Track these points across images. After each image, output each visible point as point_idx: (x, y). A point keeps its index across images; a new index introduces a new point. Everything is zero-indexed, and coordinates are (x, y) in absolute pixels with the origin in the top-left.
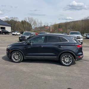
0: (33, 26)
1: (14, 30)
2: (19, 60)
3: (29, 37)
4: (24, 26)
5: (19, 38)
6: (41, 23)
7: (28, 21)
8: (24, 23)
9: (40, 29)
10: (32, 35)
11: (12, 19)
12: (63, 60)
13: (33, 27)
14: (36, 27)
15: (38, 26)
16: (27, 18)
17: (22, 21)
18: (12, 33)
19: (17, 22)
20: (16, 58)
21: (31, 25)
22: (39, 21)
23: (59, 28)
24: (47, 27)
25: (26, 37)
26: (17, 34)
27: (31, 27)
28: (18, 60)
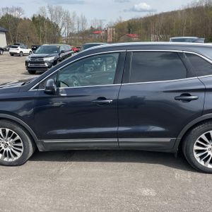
0: (63, 29)
1: (15, 41)
2: (19, 155)
3: (53, 58)
4: (39, 31)
5: (27, 63)
6: (84, 21)
7: (48, 16)
8: (38, 21)
9: (81, 38)
10: (63, 52)
11: (7, 14)
12: (198, 151)
13: (64, 32)
14: (71, 31)
15: (77, 28)
16: (47, 10)
17: (34, 18)
18: (8, 50)
19: (21, 19)
20: (8, 149)
21: (57, 26)
22: (79, 15)
23: (129, 32)
24: (98, 30)
25: (45, 59)
26: (21, 52)
27: (59, 32)
28: (15, 155)
